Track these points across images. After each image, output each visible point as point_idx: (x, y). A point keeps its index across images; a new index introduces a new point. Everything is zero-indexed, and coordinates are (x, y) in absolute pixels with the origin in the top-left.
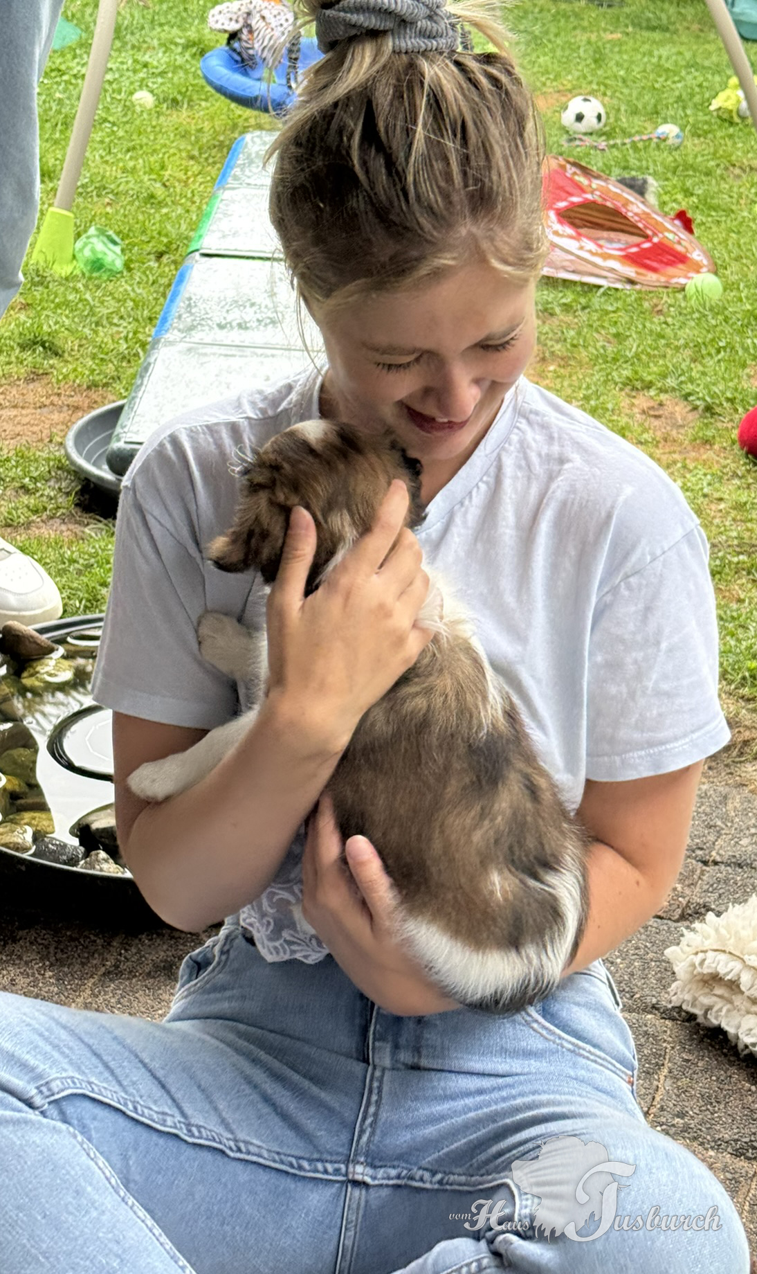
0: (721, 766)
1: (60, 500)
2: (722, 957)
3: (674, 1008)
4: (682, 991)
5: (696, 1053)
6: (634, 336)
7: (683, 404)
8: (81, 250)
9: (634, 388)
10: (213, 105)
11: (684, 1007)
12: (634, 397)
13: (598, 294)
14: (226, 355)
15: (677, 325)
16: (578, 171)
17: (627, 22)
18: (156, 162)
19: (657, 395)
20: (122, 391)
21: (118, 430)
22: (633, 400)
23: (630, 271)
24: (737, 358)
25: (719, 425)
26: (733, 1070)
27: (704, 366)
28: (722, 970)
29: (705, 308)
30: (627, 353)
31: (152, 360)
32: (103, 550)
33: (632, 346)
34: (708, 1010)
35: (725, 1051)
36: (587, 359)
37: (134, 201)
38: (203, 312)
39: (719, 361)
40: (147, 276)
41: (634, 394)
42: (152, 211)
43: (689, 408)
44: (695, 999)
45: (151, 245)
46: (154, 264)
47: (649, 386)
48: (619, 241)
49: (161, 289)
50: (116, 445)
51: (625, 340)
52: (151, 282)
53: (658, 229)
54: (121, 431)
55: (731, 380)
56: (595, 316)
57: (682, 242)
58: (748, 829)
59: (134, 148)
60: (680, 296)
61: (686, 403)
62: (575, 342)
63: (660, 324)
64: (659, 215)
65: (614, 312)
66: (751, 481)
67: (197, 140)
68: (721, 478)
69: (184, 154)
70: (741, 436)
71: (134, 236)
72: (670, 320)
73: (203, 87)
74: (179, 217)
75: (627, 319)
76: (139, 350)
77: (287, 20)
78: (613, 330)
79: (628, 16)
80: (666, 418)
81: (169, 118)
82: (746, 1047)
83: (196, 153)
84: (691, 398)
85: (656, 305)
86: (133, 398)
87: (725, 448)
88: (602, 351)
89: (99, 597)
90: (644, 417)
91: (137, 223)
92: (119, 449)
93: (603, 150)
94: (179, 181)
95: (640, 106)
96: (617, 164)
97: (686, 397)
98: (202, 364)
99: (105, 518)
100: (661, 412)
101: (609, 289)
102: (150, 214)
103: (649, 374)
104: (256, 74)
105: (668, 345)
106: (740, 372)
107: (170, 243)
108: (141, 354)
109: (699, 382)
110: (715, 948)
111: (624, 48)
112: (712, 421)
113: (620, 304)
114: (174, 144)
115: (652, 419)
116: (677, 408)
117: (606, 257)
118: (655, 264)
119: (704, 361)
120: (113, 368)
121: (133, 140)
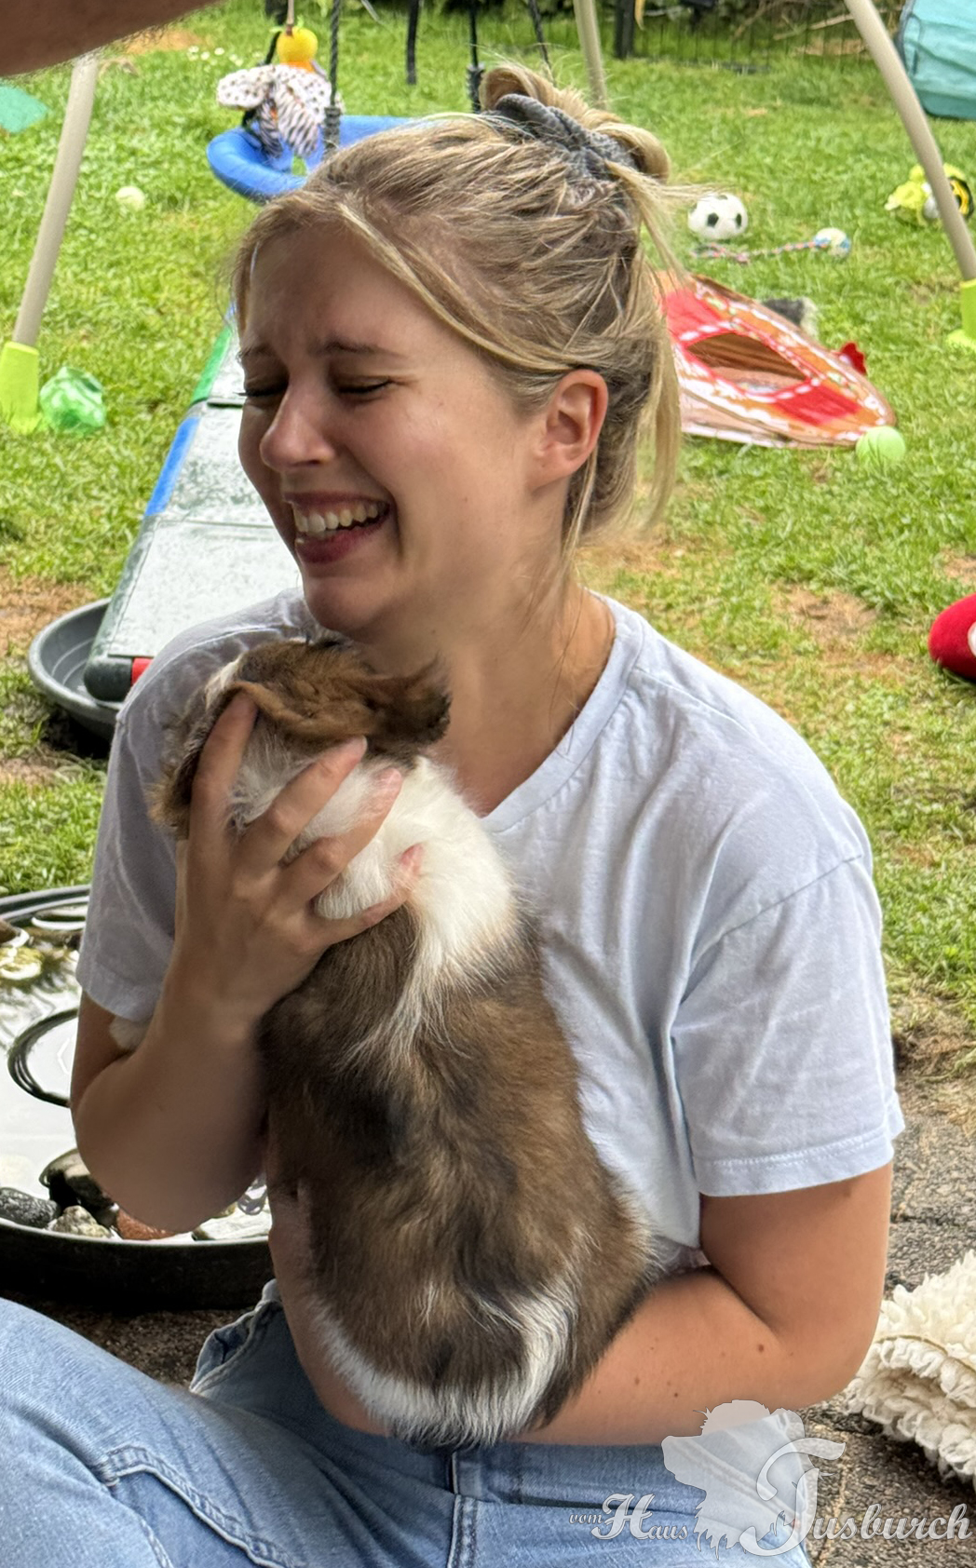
0: (911, 1088)
1: (21, 733)
2: (917, 1347)
3: (852, 1415)
4: (863, 1392)
5: (883, 1477)
6: (789, 510)
7: (854, 600)
8: (49, 398)
9: (790, 581)
10: (223, 205)
11: (866, 1414)
12: (790, 592)
13: (740, 454)
14: (244, 539)
15: (846, 496)
16: (711, 292)
17: (775, 93)
18: (148, 281)
19: (821, 589)
20: (104, 586)
21: (99, 639)
22: (788, 596)
23: (782, 424)
24: (926, 539)
25: (904, 629)
26: (933, 1499)
27: (882, 550)
28: (916, 1364)
29: (882, 473)
30: (779, 532)
31: (144, 545)
32: (80, 800)
33: (785, 525)
34: (897, 1418)
35: (921, 1473)
36: (726, 541)
37: (117, 334)
38: (212, 482)
39: (902, 544)
40: (137, 433)
41: (788, 587)
42: (143, 346)
43: (863, 606)
44: (880, 1404)
45: (141, 391)
46: (145, 417)
47: (809, 577)
48: (767, 384)
49: (156, 450)
50: (98, 659)
51: (776, 516)
52: (141, 441)
53: (820, 367)
54: (102, 640)
55: (919, 569)
56: (736, 484)
57: (853, 386)
58: (948, 1172)
59: (118, 263)
60: (848, 457)
61: (858, 600)
62: (710, 519)
63: (823, 494)
64: (818, 348)
65: (761, 478)
66: (946, 703)
67: (203, 251)
68: (907, 700)
69: (185, 271)
70: (933, 642)
71: (119, 380)
72: (835, 489)
73: (210, 181)
74: (180, 354)
75: (779, 487)
76: (127, 532)
77: (322, 93)
78: (760, 503)
79: (775, 86)
80: (832, 620)
81: (165, 223)
82: (950, 1468)
83: (201, 269)
84: (866, 593)
85: (817, 470)
86: (120, 597)
87: (911, 660)
88: (745, 530)
89: (75, 863)
90: (802, 618)
91: (123, 362)
92: (101, 665)
93: (745, 263)
94: (179, 306)
95: (793, 205)
96: (764, 281)
97: (859, 591)
98: (211, 551)
99: (83, 758)
100: (825, 612)
101: (754, 447)
102: (140, 351)
103: (809, 561)
104: (280, 164)
105: (834, 523)
106: (930, 559)
107: (168, 388)
108: (130, 536)
109: (876, 571)
110: (907, 1334)
111: (771, 128)
112: (894, 623)
113: (768, 468)
114: (172, 257)
115: (814, 622)
116: (847, 607)
117: (749, 405)
118: (815, 415)
119: (881, 544)
120: (92, 557)
121: (117, 253)
